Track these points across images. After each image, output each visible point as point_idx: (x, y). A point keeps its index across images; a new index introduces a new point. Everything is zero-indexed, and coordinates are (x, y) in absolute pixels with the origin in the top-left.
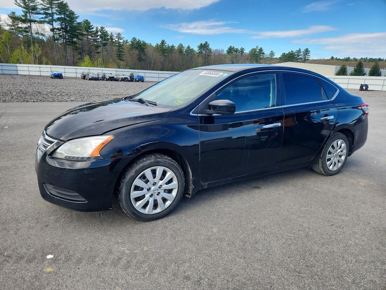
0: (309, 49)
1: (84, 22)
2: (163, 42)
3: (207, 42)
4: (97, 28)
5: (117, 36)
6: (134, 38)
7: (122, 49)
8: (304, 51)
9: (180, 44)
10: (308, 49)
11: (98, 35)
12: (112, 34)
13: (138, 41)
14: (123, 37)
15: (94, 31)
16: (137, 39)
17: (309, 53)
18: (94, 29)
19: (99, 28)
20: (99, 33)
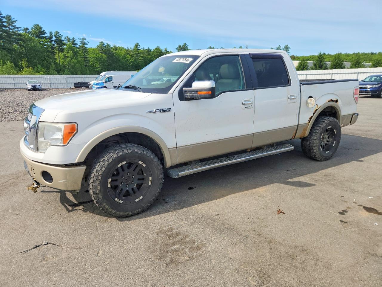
0: (289, 46)
1: (34, 27)
2: (137, 46)
3: (185, 43)
4: (51, 33)
5: (81, 41)
6: (102, 42)
7: (88, 54)
8: (284, 48)
9: (157, 47)
10: (287, 45)
11: (53, 41)
12: (74, 38)
13: (106, 45)
14: (87, 42)
15: (48, 36)
16: (106, 43)
17: (289, 50)
18: (48, 34)
19: (53, 33)
20: (54, 38)
